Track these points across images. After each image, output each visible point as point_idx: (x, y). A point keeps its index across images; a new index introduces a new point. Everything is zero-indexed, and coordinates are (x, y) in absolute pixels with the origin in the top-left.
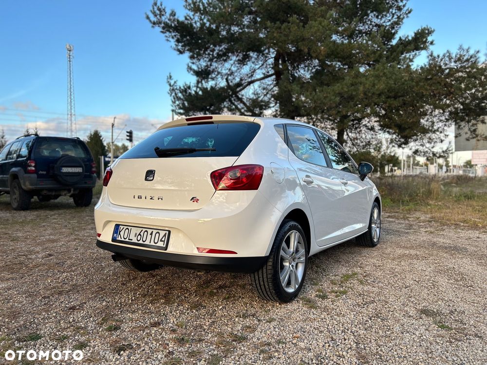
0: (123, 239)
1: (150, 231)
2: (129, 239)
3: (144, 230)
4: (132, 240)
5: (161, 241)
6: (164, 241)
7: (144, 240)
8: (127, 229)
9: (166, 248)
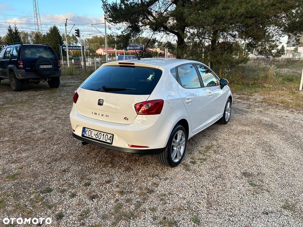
2: (91, 136)
5: (109, 139)
9: (112, 144)
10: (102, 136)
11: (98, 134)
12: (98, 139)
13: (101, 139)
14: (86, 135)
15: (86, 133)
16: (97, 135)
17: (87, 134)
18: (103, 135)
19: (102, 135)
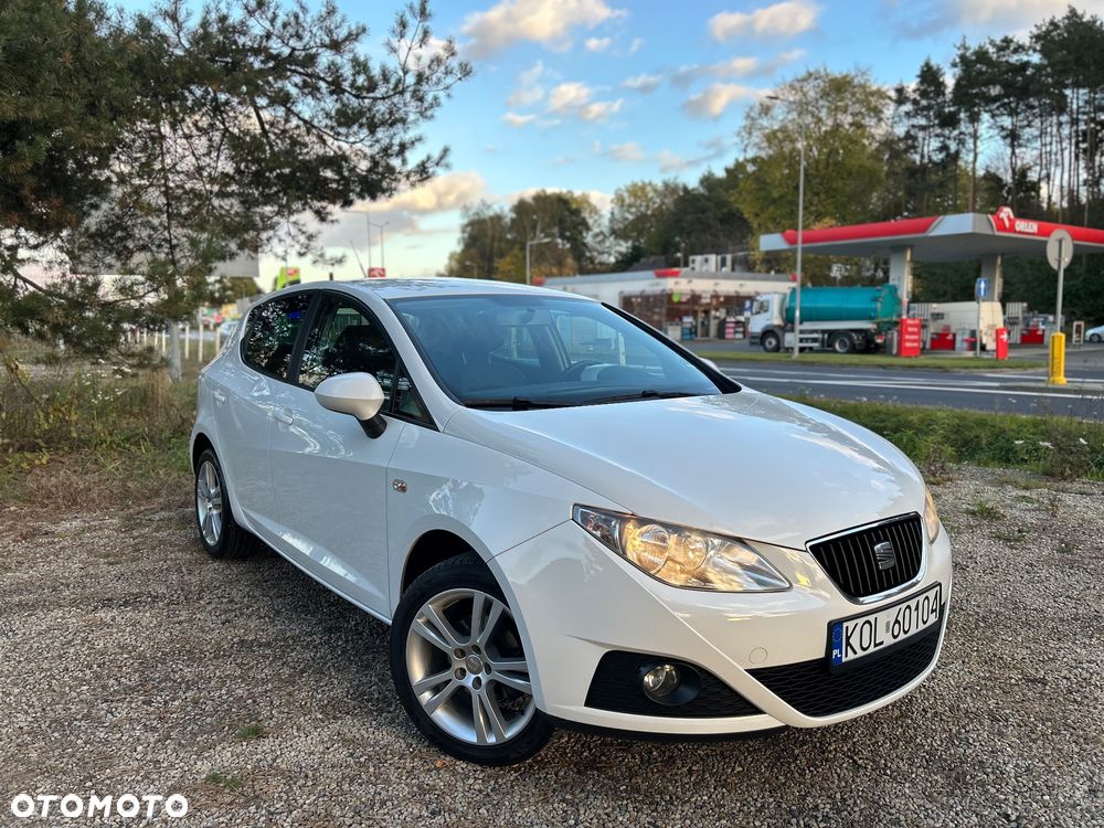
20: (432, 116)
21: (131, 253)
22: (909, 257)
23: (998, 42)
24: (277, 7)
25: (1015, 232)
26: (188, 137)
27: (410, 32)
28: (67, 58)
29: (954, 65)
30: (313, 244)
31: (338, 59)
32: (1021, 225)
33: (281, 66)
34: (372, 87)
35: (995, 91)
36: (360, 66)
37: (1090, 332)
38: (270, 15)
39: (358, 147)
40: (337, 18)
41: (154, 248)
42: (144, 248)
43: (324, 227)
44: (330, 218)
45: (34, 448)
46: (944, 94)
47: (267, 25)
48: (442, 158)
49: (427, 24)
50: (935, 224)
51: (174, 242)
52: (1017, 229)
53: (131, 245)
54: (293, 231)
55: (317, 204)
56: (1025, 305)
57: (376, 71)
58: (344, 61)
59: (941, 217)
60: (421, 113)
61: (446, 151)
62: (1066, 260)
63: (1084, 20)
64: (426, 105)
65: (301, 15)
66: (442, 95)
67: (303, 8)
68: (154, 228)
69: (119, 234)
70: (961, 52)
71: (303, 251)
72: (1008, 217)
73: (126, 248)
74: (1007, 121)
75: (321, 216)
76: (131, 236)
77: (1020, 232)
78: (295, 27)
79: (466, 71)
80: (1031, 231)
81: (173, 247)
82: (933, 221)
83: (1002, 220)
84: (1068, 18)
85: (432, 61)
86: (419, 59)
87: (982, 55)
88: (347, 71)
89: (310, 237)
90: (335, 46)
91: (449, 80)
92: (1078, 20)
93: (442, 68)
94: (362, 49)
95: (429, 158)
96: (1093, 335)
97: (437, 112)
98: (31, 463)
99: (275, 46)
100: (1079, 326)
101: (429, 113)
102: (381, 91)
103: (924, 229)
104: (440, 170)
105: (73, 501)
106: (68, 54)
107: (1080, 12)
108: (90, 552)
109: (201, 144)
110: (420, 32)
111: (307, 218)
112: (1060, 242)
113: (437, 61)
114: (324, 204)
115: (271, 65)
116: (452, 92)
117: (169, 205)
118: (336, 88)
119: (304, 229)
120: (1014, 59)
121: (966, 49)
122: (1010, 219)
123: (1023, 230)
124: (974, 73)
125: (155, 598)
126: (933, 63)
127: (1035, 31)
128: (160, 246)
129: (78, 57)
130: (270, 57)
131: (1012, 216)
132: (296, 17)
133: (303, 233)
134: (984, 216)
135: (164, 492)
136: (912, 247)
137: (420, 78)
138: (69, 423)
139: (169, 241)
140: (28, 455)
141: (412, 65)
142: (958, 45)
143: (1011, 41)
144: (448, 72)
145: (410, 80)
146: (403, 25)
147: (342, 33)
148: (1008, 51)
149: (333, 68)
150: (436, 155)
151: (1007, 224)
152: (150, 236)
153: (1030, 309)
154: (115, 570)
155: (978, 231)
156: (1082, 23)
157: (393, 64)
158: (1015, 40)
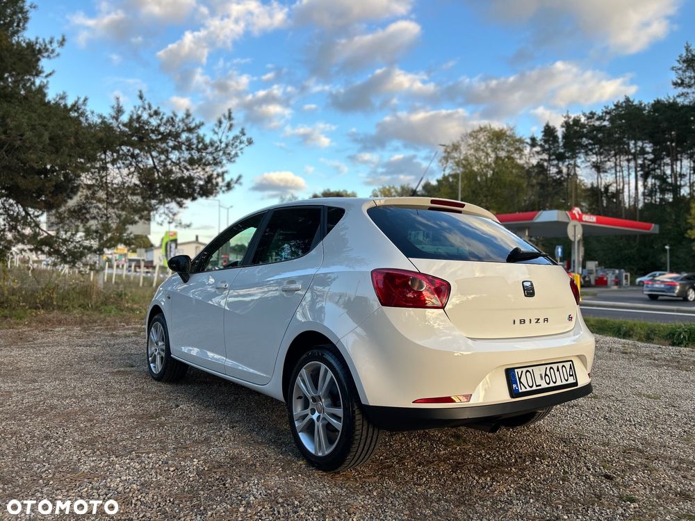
0: (529, 389)
1: (555, 366)
2: (537, 386)
3: (549, 366)
4: (540, 385)
5: (570, 376)
6: (572, 375)
7: (554, 381)
8: (528, 371)
10: (557, 373)
11: (548, 373)
12: (552, 385)
13: (559, 383)
14: (524, 390)
15: (520, 382)
16: (546, 375)
17: (525, 384)
18: (558, 370)
19: (556, 370)
20: (234, 161)
21: (88, 220)
22: (527, 234)
23: (587, 114)
24: (164, 114)
25: (582, 221)
26: (119, 168)
27: (224, 125)
28: (72, 140)
29: (562, 126)
30: (176, 218)
31: (191, 136)
32: (586, 218)
33: (165, 138)
34: (205, 147)
35: (585, 141)
36: (200, 139)
37: (638, 280)
38: (160, 118)
39: (199, 174)
40: (191, 118)
41: (99, 218)
42: (94, 218)
43: (181, 210)
44: (184, 206)
45: (37, 308)
46: (558, 142)
47: (159, 122)
48: (238, 180)
49: (232, 122)
50: (536, 217)
51: (109, 215)
52: (584, 219)
53: (88, 216)
54: (166, 211)
55: (179, 199)
56: (597, 263)
57: (207, 141)
58: (193, 137)
59: (540, 212)
60: (228, 160)
61: (240, 177)
62: (579, 236)
63: (634, 104)
64: (231, 156)
65: (174, 118)
66: (239, 152)
67: (176, 116)
68: (99, 209)
69: (84, 211)
70: (566, 119)
71: (171, 221)
72: (578, 213)
73: (85, 218)
74: (594, 158)
75: (180, 205)
76: (88, 212)
77: (586, 222)
78: (171, 121)
79: (250, 142)
80: (591, 221)
81: (108, 218)
82: (535, 215)
83: (574, 214)
84: (625, 102)
85: (234, 138)
86: (227, 137)
87: (576, 122)
88: (195, 141)
89: (174, 215)
90: (190, 130)
91: (242, 146)
92: (630, 104)
93: (239, 141)
94: (201, 132)
95: (232, 180)
96: (640, 282)
97: (237, 159)
98: (36, 313)
99: (162, 129)
100: (626, 276)
101: (233, 160)
102: (210, 149)
103: (532, 218)
104: (236, 186)
105: (60, 323)
106: (72, 138)
107: (631, 99)
108: (70, 336)
109: (125, 171)
110: (228, 125)
111: (173, 205)
112: (575, 226)
113: (236, 138)
114: (182, 199)
115: (160, 137)
116: (244, 151)
117: (108, 198)
118: (189, 148)
119: (172, 211)
120: (597, 123)
121: (569, 118)
122: (579, 214)
123: (587, 220)
124: (572, 132)
125: (98, 346)
126: (551, 124)
127: (605, 110)
128: (102, 217)
129: (76, 139)
130: (160, 133)
131: (580, 212)
132: (172, 118)
133: (171, 212)
134: (564, 212)
135: (99, 321)
136: (529, 228)
137: (227, 145)
138: (52, 298)
139: (106, 215)
140: (34, 311)
141: (224, 139)
142: (564, 115)
143: (595, 114)
144: (241, 143)
145: (223, 145)
146: (220, 122)
147: (193, 125)
148: (593, 120)
149: (188, 140)
150: (235, 179)
151: (578, 216)
152: (98, 213)
153: (600, 265)
154: (81, 340)
155: (560, 220)
156: (633, 105)
157: (215, 138)
158: (597, 113)
